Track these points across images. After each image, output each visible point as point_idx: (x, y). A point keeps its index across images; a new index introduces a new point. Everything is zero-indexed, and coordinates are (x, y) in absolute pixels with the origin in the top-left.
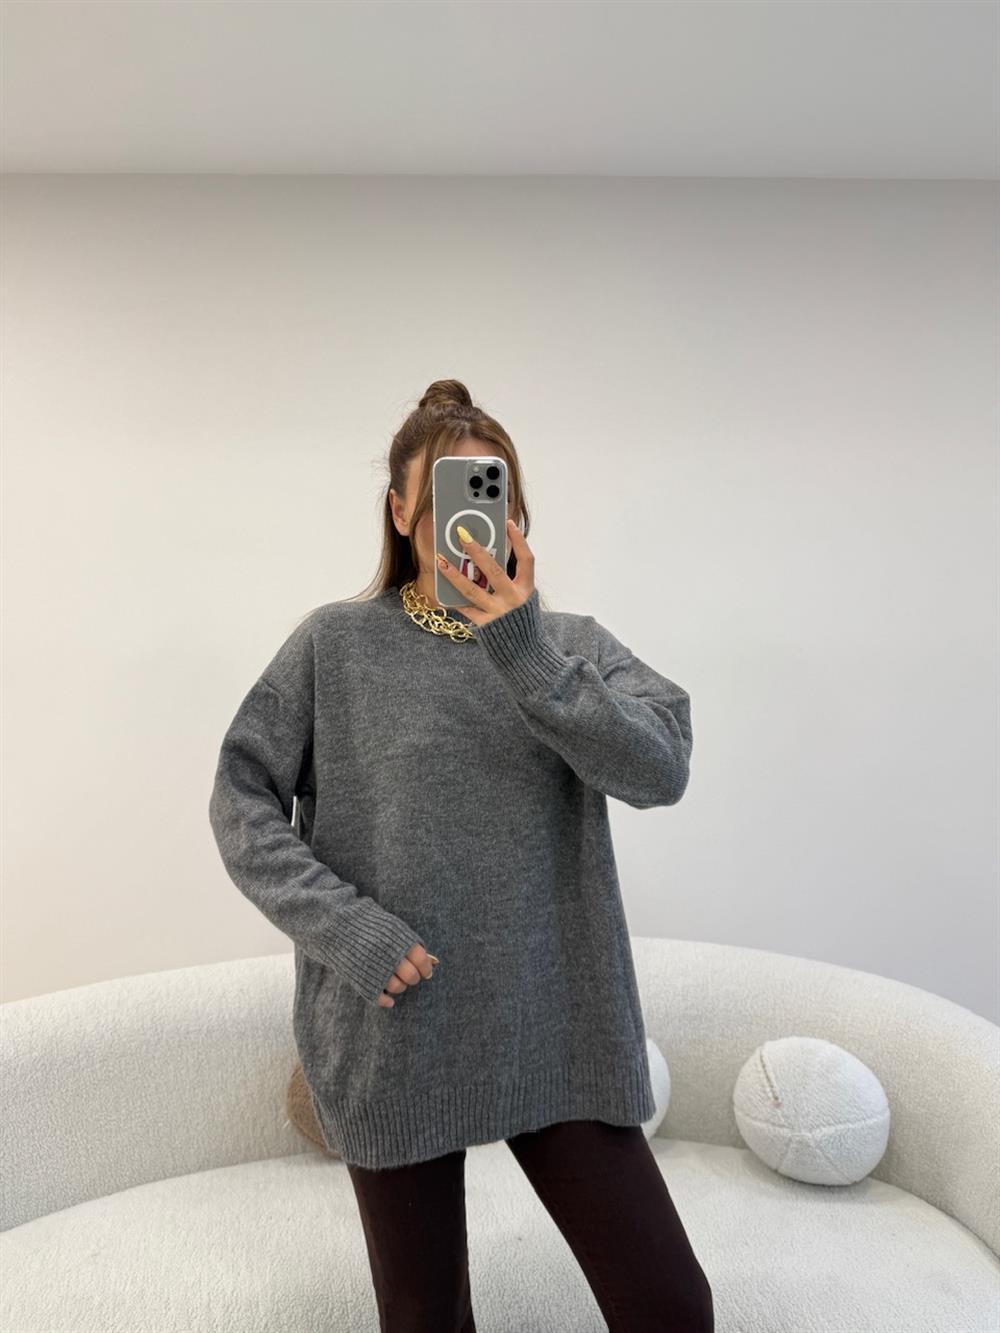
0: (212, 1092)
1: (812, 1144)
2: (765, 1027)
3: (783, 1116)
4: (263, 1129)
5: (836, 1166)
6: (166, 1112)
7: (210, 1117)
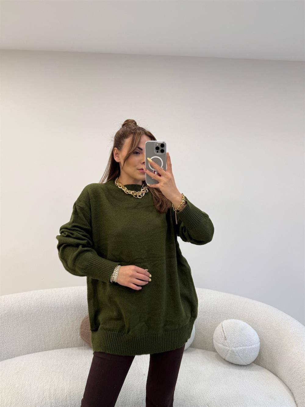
0: (58, 326)
1: (235, 352)
2: (225, 316)
3: (227, 343)
4: (73, 338)
5: (242, 359)
6: (43, 331)
7: (57, 334)
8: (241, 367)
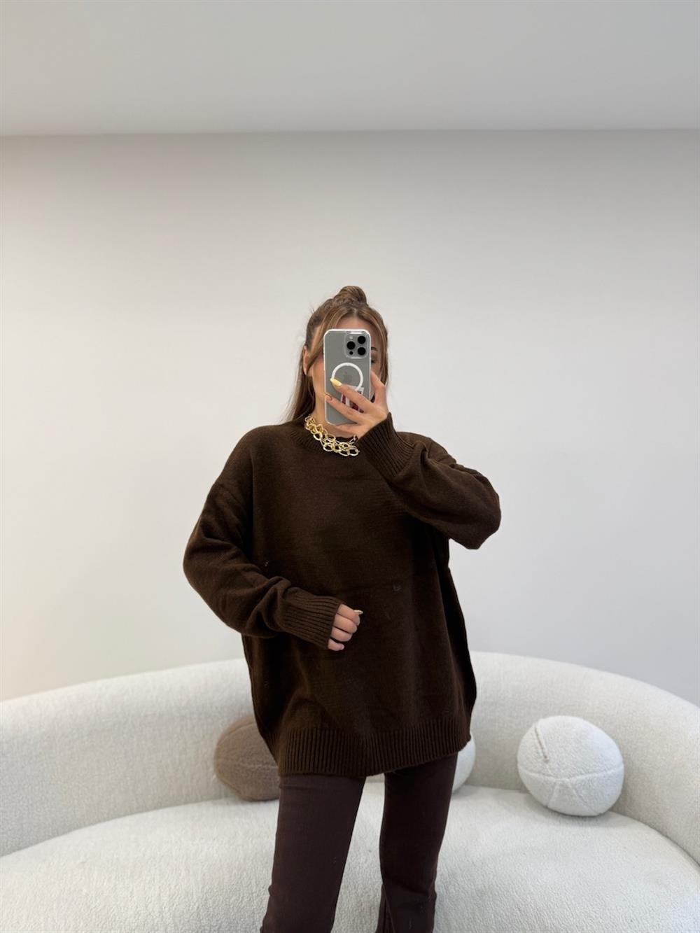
0: (163, 756)
1: (570, 786)
2: (540, 710)
3: (551, 769)
4: (198, 781)
5: (586, 802)
6: (131, 770)
7: (162, 773)
8: (585, 821)
